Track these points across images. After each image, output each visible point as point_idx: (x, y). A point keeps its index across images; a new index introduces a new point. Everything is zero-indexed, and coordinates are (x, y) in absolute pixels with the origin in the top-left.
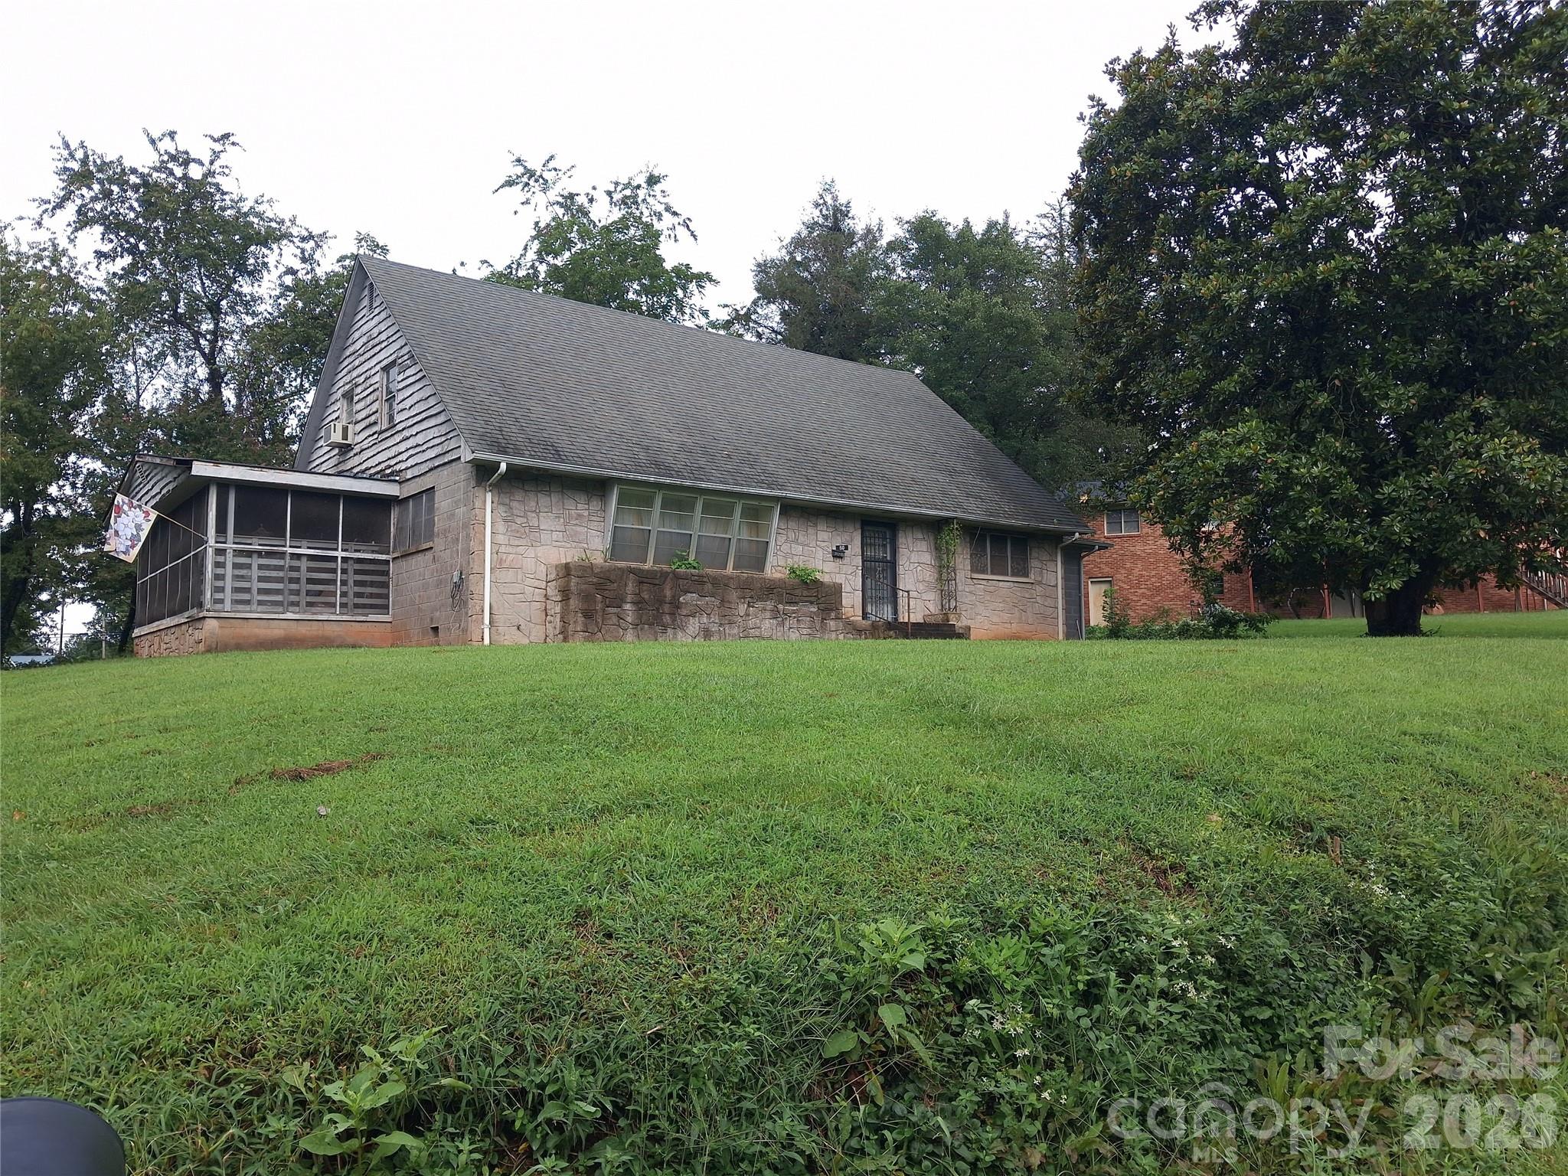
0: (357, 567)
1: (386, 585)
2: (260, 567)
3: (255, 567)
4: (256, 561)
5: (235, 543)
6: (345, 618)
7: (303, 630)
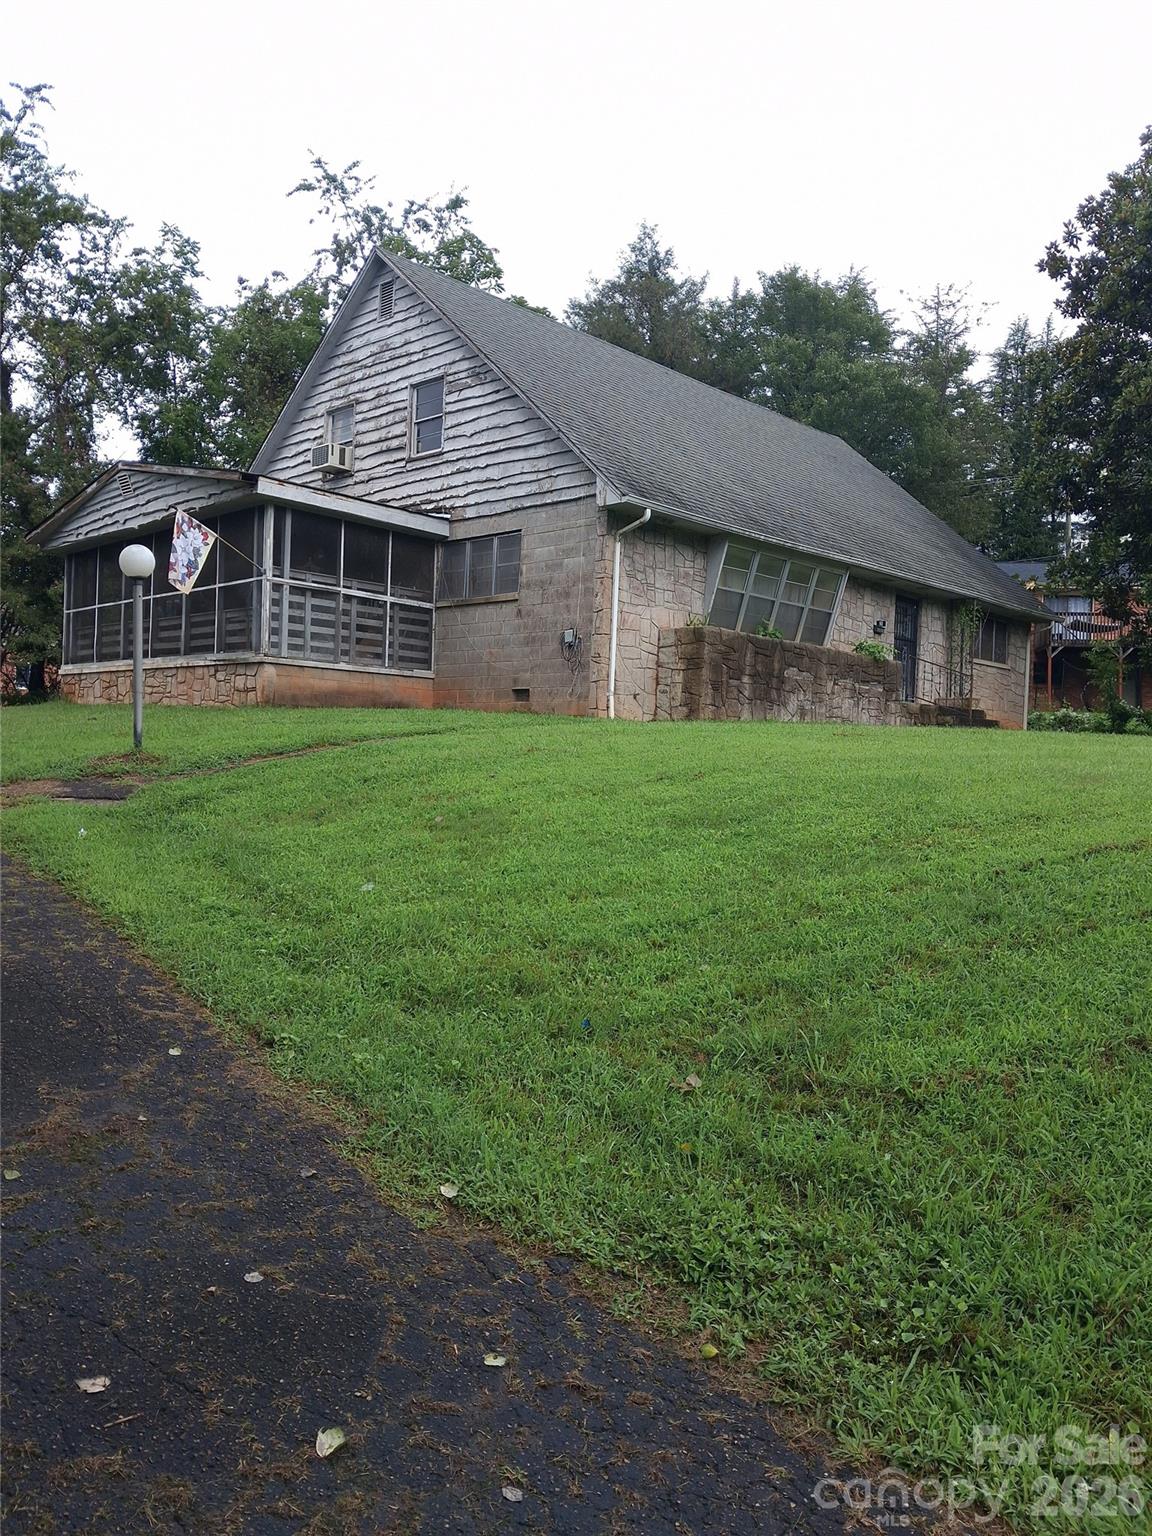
0: (403, 614)
1: (427, 637)
2: (315, 608)
3: (308, 607)
4: (311, 601)
5: (291, 578)
6: (393, 671)
7: (355, 683)
